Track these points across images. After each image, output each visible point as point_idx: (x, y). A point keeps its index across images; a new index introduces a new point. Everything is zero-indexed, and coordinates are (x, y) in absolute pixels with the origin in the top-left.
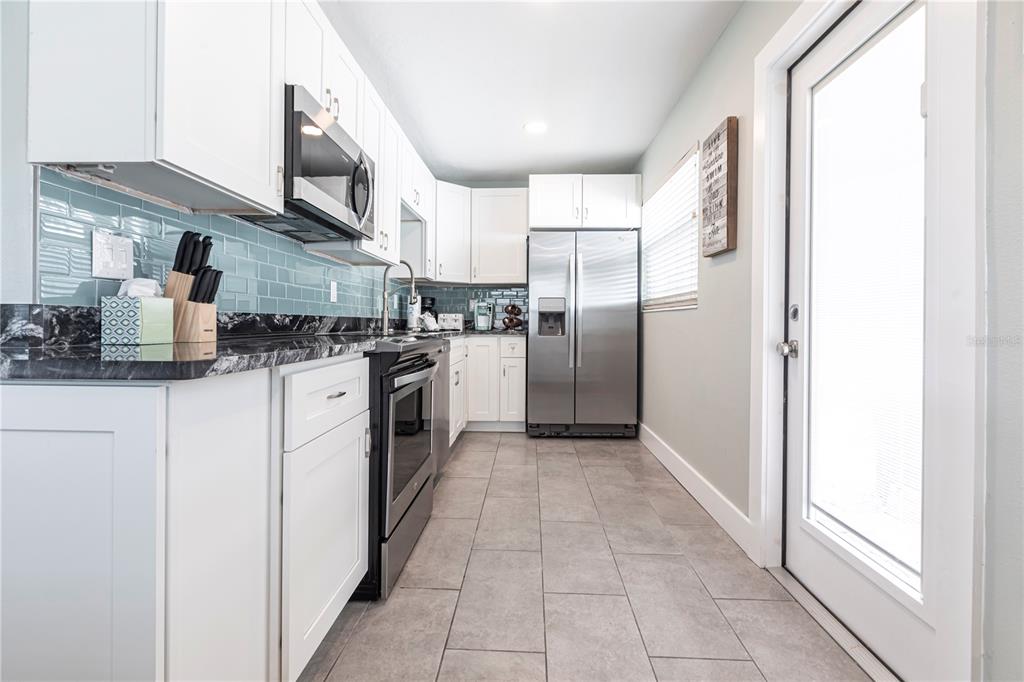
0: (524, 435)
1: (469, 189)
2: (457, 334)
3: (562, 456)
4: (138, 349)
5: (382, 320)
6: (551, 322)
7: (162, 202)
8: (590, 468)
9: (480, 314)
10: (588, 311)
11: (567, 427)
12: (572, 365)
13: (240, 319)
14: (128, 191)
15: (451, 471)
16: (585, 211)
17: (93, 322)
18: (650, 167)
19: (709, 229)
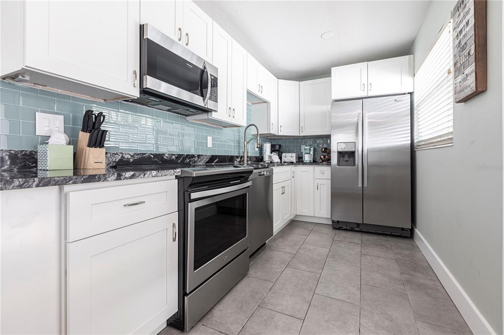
0: (331, 227)
1: (298, 82)
2: (292, 164)
3: (351, 245)
4: (48, 173)
5: (244, 156)
6: (346, 158)
7: (83, 96)
8: (368, 257)
9: (306, 153)
10: (372, 151)
11: (358, 225)
12: (360, 185)
13: (139, 156)
14: (60, 91)
15: (274, 245)
16: (369, 86)
17: (34, 158)
18: (419, 49)
19: (460, 78)
